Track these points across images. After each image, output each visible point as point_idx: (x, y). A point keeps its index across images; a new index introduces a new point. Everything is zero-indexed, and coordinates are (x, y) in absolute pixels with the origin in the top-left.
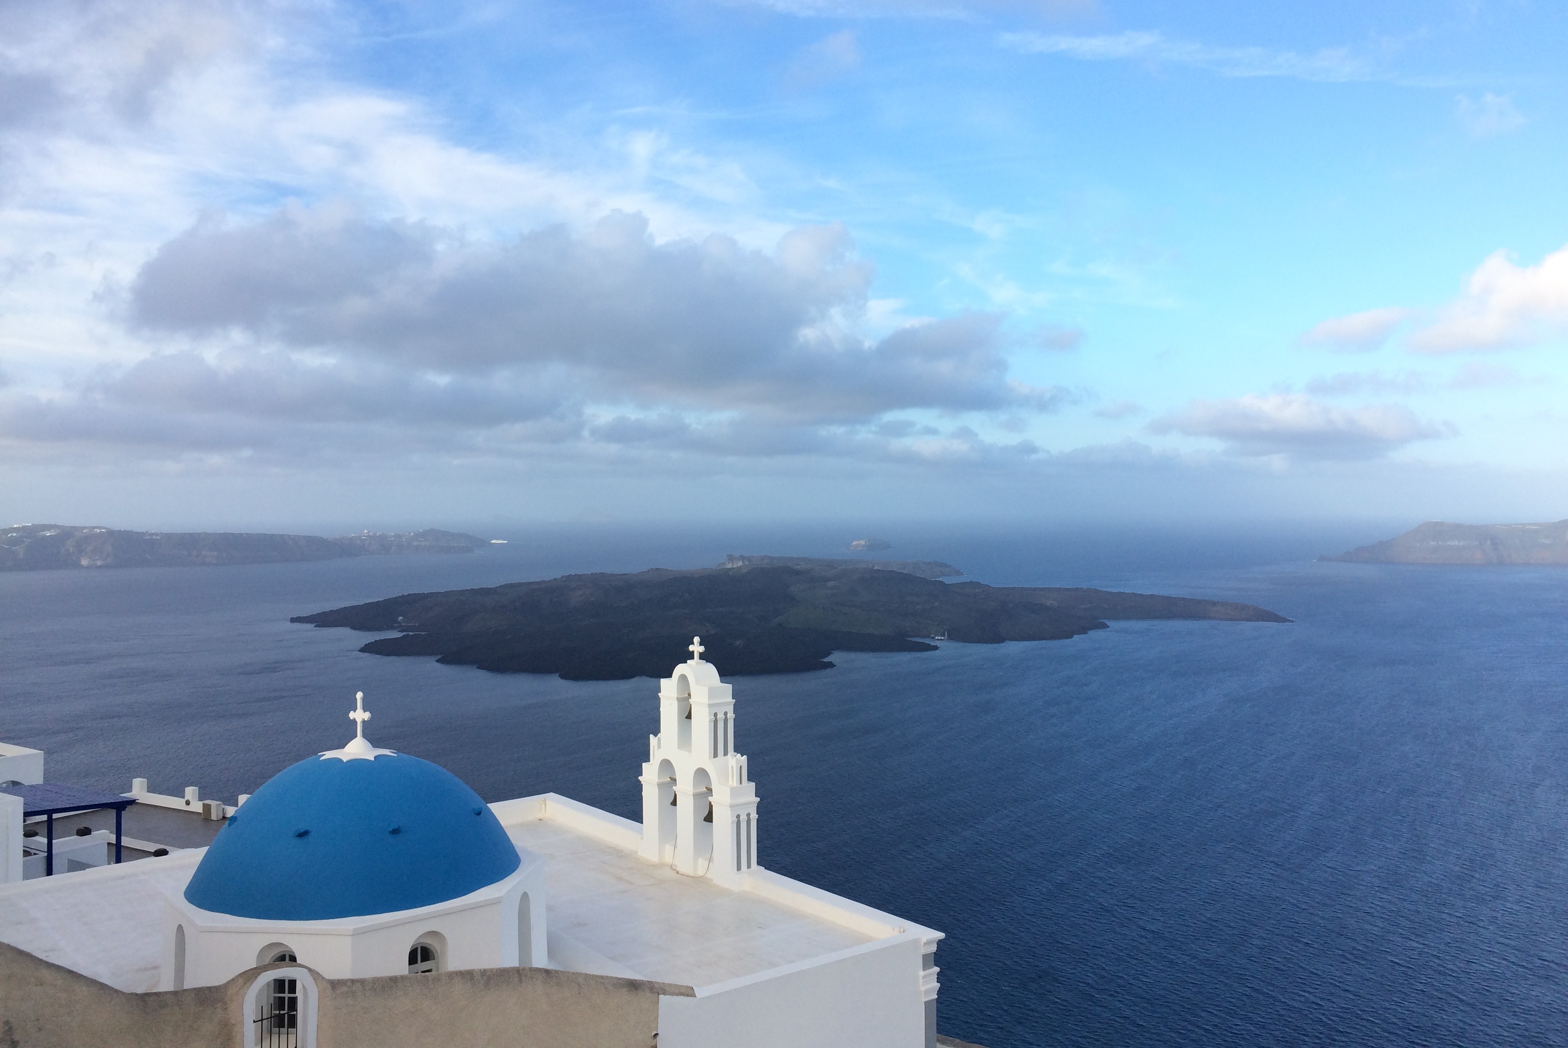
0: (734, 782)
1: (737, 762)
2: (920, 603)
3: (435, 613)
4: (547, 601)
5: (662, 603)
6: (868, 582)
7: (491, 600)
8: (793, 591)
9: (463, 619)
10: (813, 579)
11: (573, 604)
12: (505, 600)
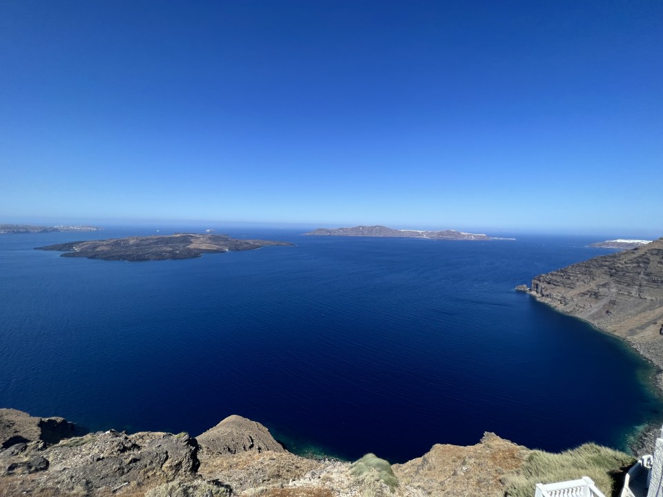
2: (222, 243)
3: (86, 246)
4: (122, 243)
5: (156, 243)
6: (210, 239)
7: (105, 243)
8: (192, 240)
9: (96, 247)
10: (196, 238)
11: (131, 243)
12: (109, 243)
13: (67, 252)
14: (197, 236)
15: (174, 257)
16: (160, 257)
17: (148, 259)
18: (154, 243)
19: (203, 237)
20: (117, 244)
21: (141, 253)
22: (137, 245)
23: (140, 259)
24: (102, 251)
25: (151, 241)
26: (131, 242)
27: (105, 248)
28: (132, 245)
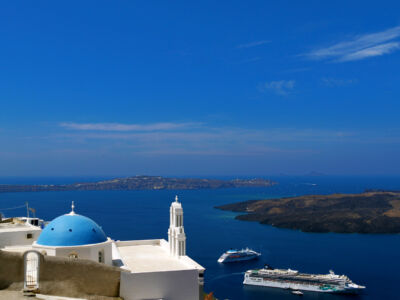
1: (180, 227)
3: (259, 206)
4: (297, 204)
5: (339, 206)
7: (278, 203)
8: (391, 203)
10: (398, 199)
11: (306, 205)
12: (283, 203)
13: (241, 214)
15: (363, 229)
16: (343, 228)
17: (327, 231)
20: (291, 205)
21: (318, 220)
22: (314, 208)
23: (318, 229)
24: (275, 214)
25: (332, 203)
26: (308, 203)
27: (278, 211)
28: (308, 208)
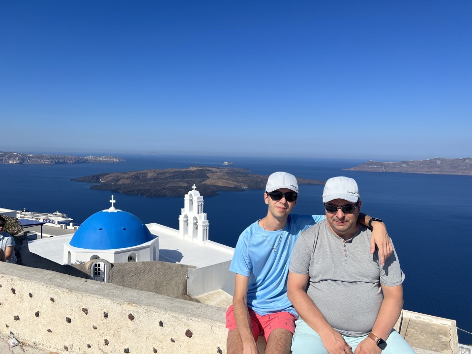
0: (203, 220)
1: (204, 215)
2: (241, 179)
3: (110, 178)
5: (173, 177)
6: (228, 173)
7: (126, 176)
8: (208, 175)
9: (118, 180)
10: (213, 172)
11: (148, 177)
12: (130, 176)
14: (214, 170)
16: (176, 193)
18: (171, 177)
19: (220, 172)
20: (137, 177)
21: (158, 188)
22: (155, 179)
24: (124, 184)
25: (168, 175)
26: (150, 175)
27: (126, 181)
28: (150, 179)
